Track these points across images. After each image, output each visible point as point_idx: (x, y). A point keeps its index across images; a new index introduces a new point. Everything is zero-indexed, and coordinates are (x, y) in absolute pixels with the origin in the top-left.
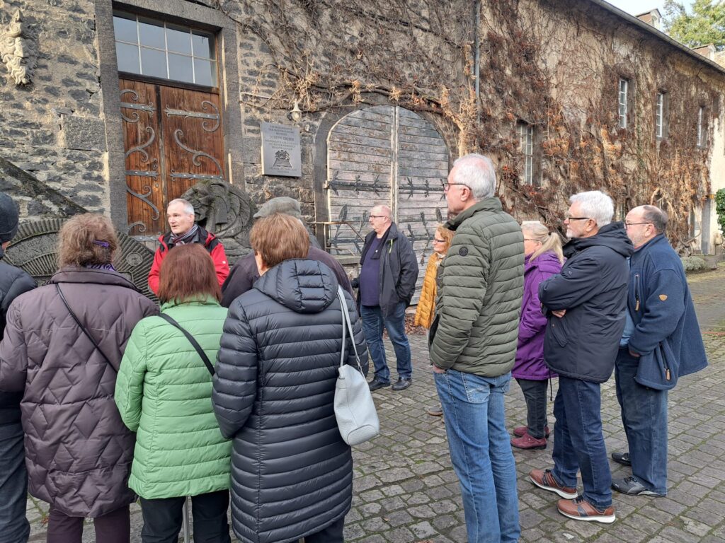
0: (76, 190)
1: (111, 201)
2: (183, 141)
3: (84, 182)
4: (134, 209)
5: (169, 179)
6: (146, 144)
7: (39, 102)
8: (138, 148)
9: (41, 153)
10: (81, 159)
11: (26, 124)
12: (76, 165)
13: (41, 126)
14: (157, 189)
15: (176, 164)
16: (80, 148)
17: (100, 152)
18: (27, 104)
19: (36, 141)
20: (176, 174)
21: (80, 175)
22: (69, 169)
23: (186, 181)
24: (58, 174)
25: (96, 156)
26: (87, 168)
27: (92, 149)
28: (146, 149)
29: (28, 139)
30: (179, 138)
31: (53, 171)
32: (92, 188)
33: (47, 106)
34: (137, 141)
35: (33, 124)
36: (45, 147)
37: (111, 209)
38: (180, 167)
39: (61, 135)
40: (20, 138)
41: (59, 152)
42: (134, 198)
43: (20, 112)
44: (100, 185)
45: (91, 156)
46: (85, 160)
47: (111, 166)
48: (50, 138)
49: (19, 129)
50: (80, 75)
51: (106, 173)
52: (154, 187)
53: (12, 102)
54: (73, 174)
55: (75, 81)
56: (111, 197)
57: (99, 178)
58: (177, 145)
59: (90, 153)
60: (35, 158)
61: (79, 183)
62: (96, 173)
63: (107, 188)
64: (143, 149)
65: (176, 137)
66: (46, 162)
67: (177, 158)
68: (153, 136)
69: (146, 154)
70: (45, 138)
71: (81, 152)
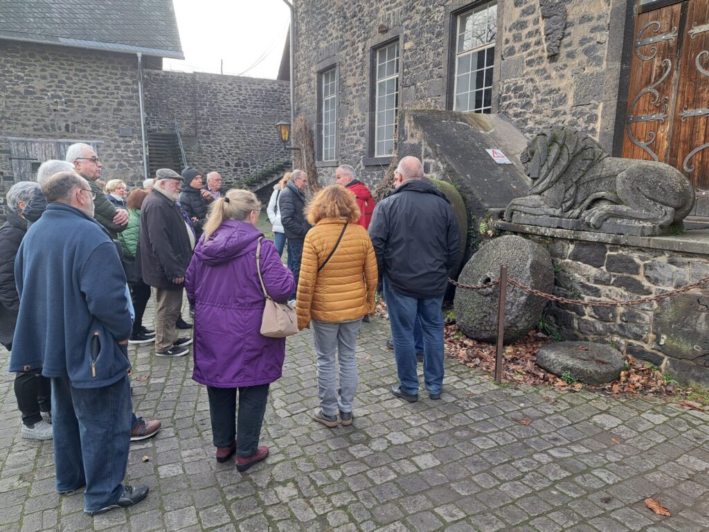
2: (707, 65)
5: (677, 120)
6: (659, 82)
7: (561, 68)
8: (648, 89)
9: (556, 114)
10: (582, 114)
11: (551, 92)
13: (559, 90)
14: (662, 134)
15: (691, 100)
16: (581, 103)
17: (597, 103)
18: (554, 74)
19: (555, 105)
20: (690, 112)
22: (573, 125)
23: (702, 119)
25: (594, 108)
26: (586, 122)
27: (591, 102)
28: (658, 89)
29: (550, 104)
30: (701, 64)
33: (566, 71)
34: (650, 80)
35: (555, 90)
36: (560, 108)
38: (695, 102)
39: (571, 95)
40: (546, 105)
41: (568, 112)
42: (636, 147)
43: (548, 82)
45: (590, 109)
46: (585, 114)
47: (602, 118)
48: (563, 100)
49: (546, 97)
50: (593, 30)
51: (598, 125)
52: (659, 132)
53: (545, 75)
55: (588, 37)
57: (593, 131)
58: (698, 73)
59: (590, 106)
60: (552, 119)
62: (592, 126)
64: (655, 88)
65: (697, 62)
66: (559, 121)
67: (696, 88)
68: (669, 70)
69: (657, 94)
70: (561, 100)
71: (583, 107)
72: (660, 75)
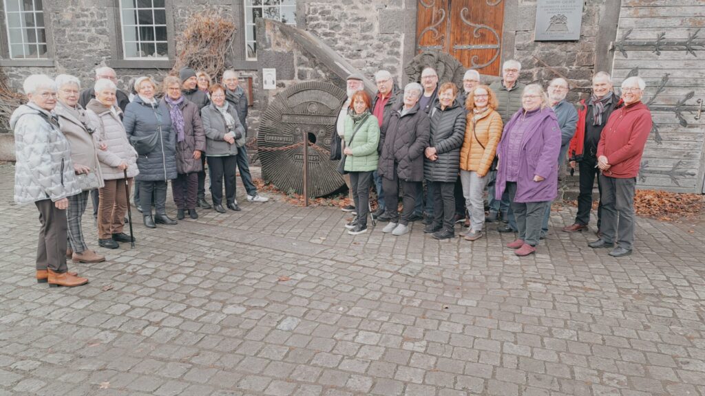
2: (468, 17)
3: (388, 57)
6: (437, 24)
8: (431, 28)
9: (365, 38)
10: (387, 40)
11: (358, 19)
12: (384, 45)
13: (366, 19)
15: (459, 38)
16: (387, 32)
17: (399, 34)
19: (363, 30)
20: (459, 47)
21: (386, 52)
22: (379, 48)
23: (466, 52)
24: (373, 51)
25: (397, 37)
26: (391, 47)
27: (395, 32)
28: (437, 28)
29: (358, 29)
30: (464, 15)
31: (371, 50)
32: (392, 61)
33: (371, 5)
34: (431, 22)
35: (362, 19)
36: (367, 33)
38: (461, 40)
39: (376, 25)
40: (354, 29)
41: (375, 37)
43: (355, 11)
44: (397, 59)
45: (393, 37)
46: (390, 41)
47: (405, 44)
48: (370, 27)
49: (354, 23)
51: (401, 50)
53: (352, 5)
54: (382, 51)
56: (403, 67)
57: (397, 54)
58: (462, 21)
59: (393, 35)
61: (385, 58)
62: (396, 49)
63: (401, 60)
64: (435, 27)
65: (462, 14)
66: (367, 44)
67: (461, 32)
68: (444, 16)
69: (437, 32)
70: (368, 28)
71: (388, 35)
72: (438, 19)
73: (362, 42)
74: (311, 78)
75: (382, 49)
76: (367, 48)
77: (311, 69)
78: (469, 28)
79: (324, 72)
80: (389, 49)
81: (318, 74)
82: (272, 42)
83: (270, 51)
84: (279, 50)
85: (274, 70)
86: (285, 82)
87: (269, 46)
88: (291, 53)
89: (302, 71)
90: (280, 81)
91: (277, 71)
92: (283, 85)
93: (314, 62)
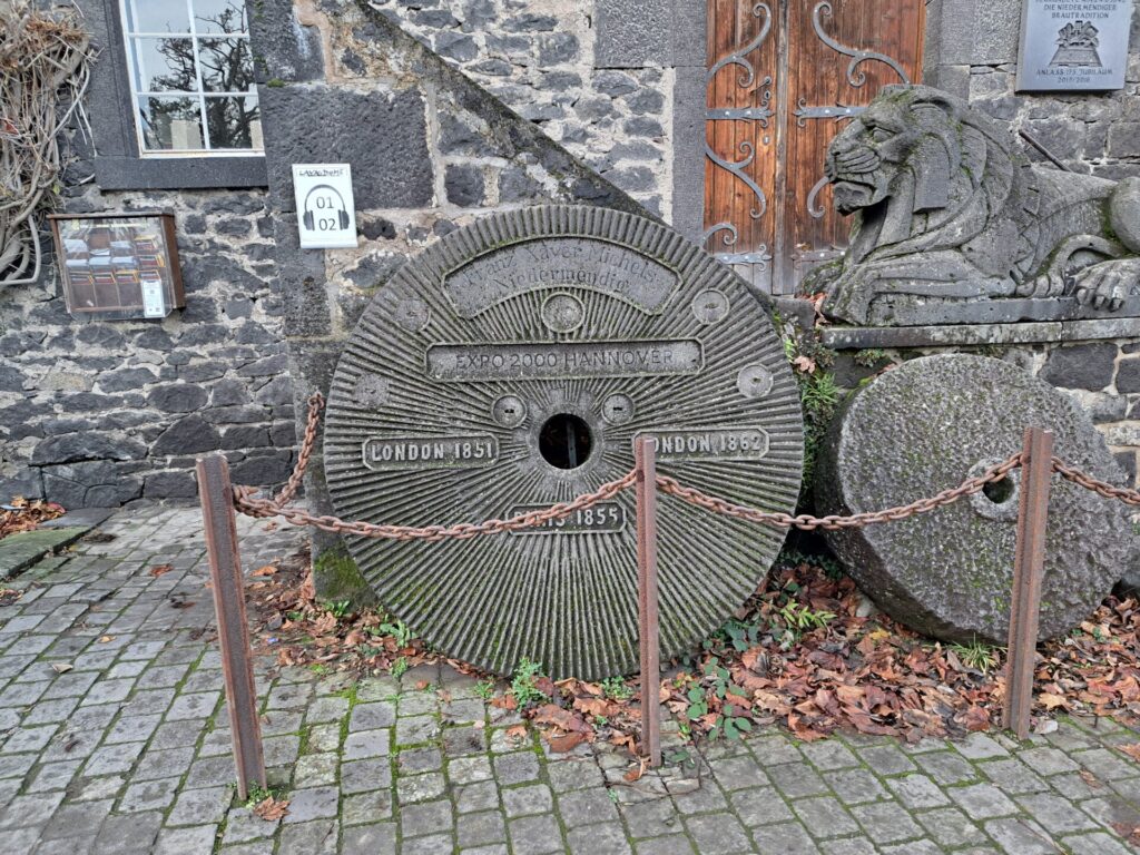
0: (611, 157)
1: (674, 180)
2: (831, 29)
3: (626, 140)
4: (718, 196)
5: (792, 123)
6: (752, 46)
8: (734, 56)
9: (554, 81)
10: (621, 88)
11: (531, 21)
12: (614, 103)
13: (556, 22)
14: (765, 149)
15: (809, 88)
16: (622, 64)
17: (659, 69)
19: (549, 56)
20: (809, 111)
21: (619, 125)
22: (601, 114)
23: (829, 124)
24: (582, 124)
25: (651, 79)
26: (634, 109)
27: (646, 64)
28: (750, 58)
29: (533, 55)
30: (822, 23)
31: (573, 118)
32: (640, 151)
34: (733, 39)
35: (541, 20)
36: (562, 67)
37: (673, 195)
38: (817, 93)
39: (587, 39)
40: (518, 54)
41: (585, 79)
42: (720, 171)
44: (655, 145)
45: (642, 81)
46: (631, 90)
47: (678, 101)
48: (570, 49)
49: (518, 35)
51: (666, 118)
52: (760, 144)
54: (608, 124)
56: (674, 171)
57: (655, 130)
58: (817, 40)
59: (641, 74)
60: (543, 93)
61: (618, 143)
62: (650, 117)
63: (667, 149)
64: (745, 56)
65: (816, 21)
66: (562, 101)
67: (815, 70)
68: (768, 25)
69: (750, 69)
70: (562, 50)
71: (624, 73)
72: (751, 33)
73: (546, 97)
74: (503, 198)
75: (608, 116)
76: (563, 115)
77: (501, 163)
78: (836, 58)
79: (552, 172)
80: (629, 115)
81: (529, 180)
82: (325, 52)
83: (319, 92)
84: (360, 86)
85: (346, 167)
86: (390, 215)
87: (312, 68)
88: (411, 100)
89: (465, 170)
90: (373, 215)
91: (355, 174)
92: (385, 230)
93: (513, 132)
